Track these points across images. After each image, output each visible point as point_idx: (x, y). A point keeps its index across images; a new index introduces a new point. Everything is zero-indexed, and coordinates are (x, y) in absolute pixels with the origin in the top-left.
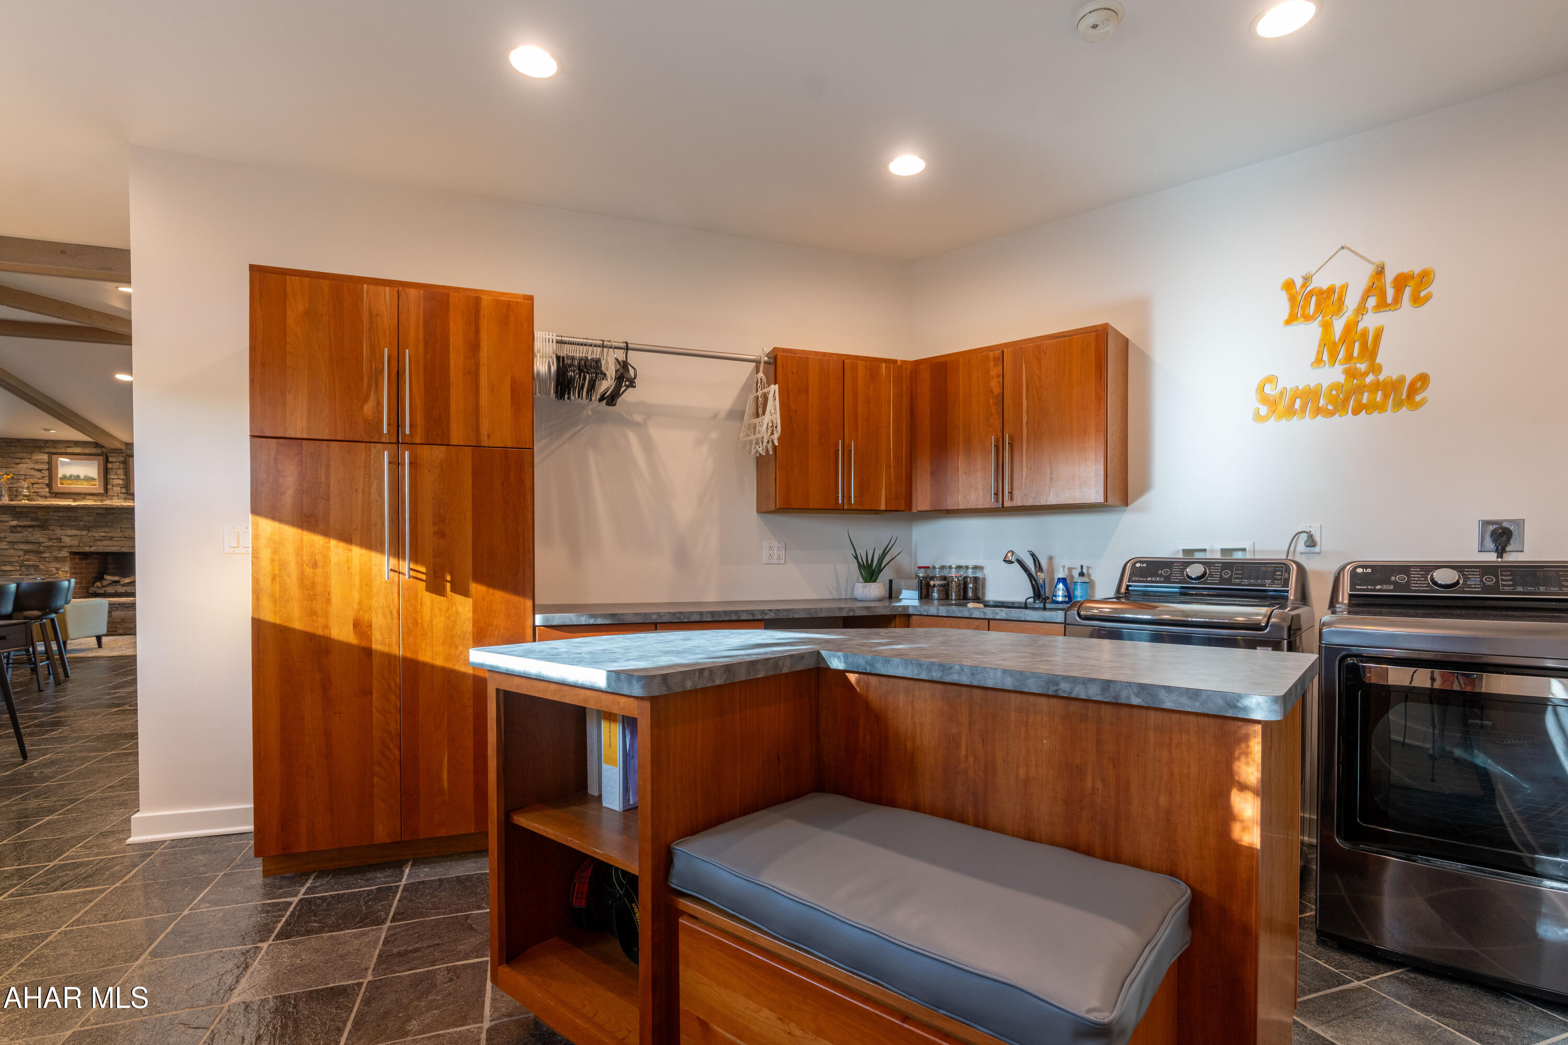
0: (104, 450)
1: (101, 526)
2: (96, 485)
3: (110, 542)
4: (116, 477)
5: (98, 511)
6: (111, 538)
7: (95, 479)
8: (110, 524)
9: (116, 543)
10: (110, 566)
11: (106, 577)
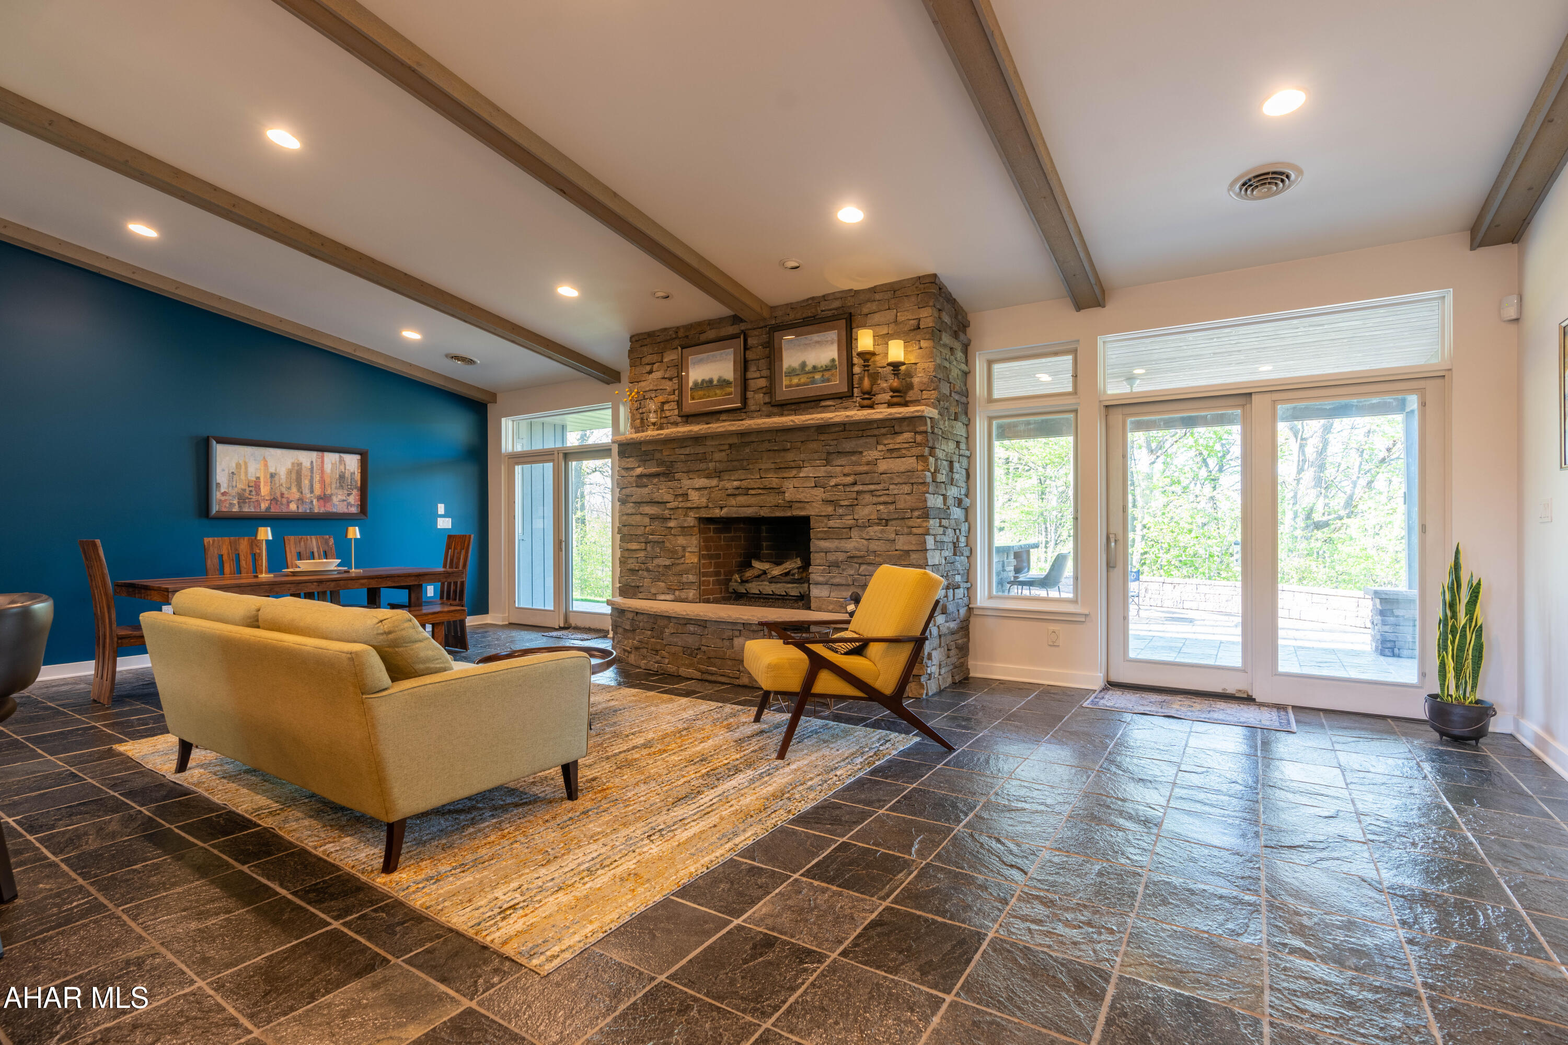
0: (743, 326)
1: (735, 470)
2: (730, 394)
3: (746, 497)
4: (757, 375)
5: (730, 441)
6: (746, 491)
7: (731, 383)
8: (745, 463)
9: (752, 500)
10: (764, 544)
11: (756, 564)
